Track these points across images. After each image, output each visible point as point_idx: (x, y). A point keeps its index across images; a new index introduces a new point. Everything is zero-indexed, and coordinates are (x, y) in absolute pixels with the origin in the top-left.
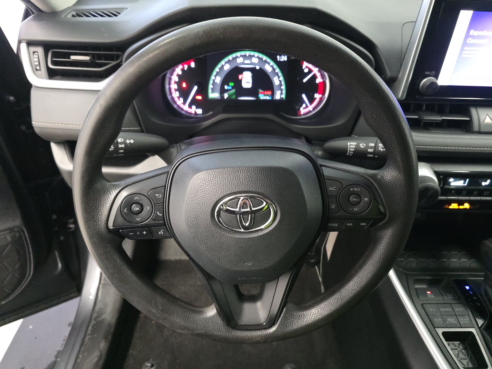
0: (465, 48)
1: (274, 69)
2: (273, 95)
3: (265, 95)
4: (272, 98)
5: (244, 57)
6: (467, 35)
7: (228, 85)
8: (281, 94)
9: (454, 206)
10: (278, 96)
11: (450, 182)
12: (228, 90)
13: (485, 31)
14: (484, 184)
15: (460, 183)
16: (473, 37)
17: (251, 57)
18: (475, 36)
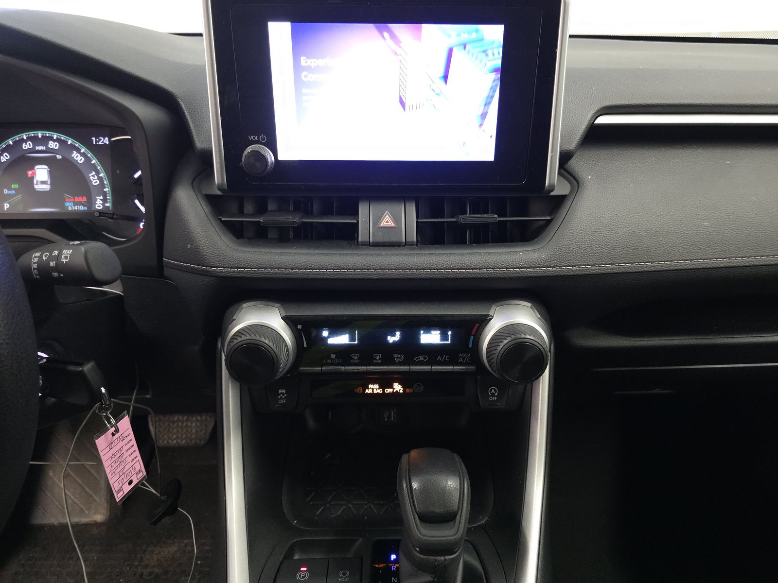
0: (304, 91)
1: (88, 160)
2: (91, 202)
3: (75, 204)
4: (88, 207)
5: (34, 140)
6: (297, 68)
7: (10, 189)
8: (105, 200)
9: (374, 389)
10: (99, 205)
11: (326, 339)
12: (9, 196)
13: (328, 58)
14: (391, 339)
15: (342, 339)
16: (308, 69)
17: (45, 140)
18: (313, 67)
